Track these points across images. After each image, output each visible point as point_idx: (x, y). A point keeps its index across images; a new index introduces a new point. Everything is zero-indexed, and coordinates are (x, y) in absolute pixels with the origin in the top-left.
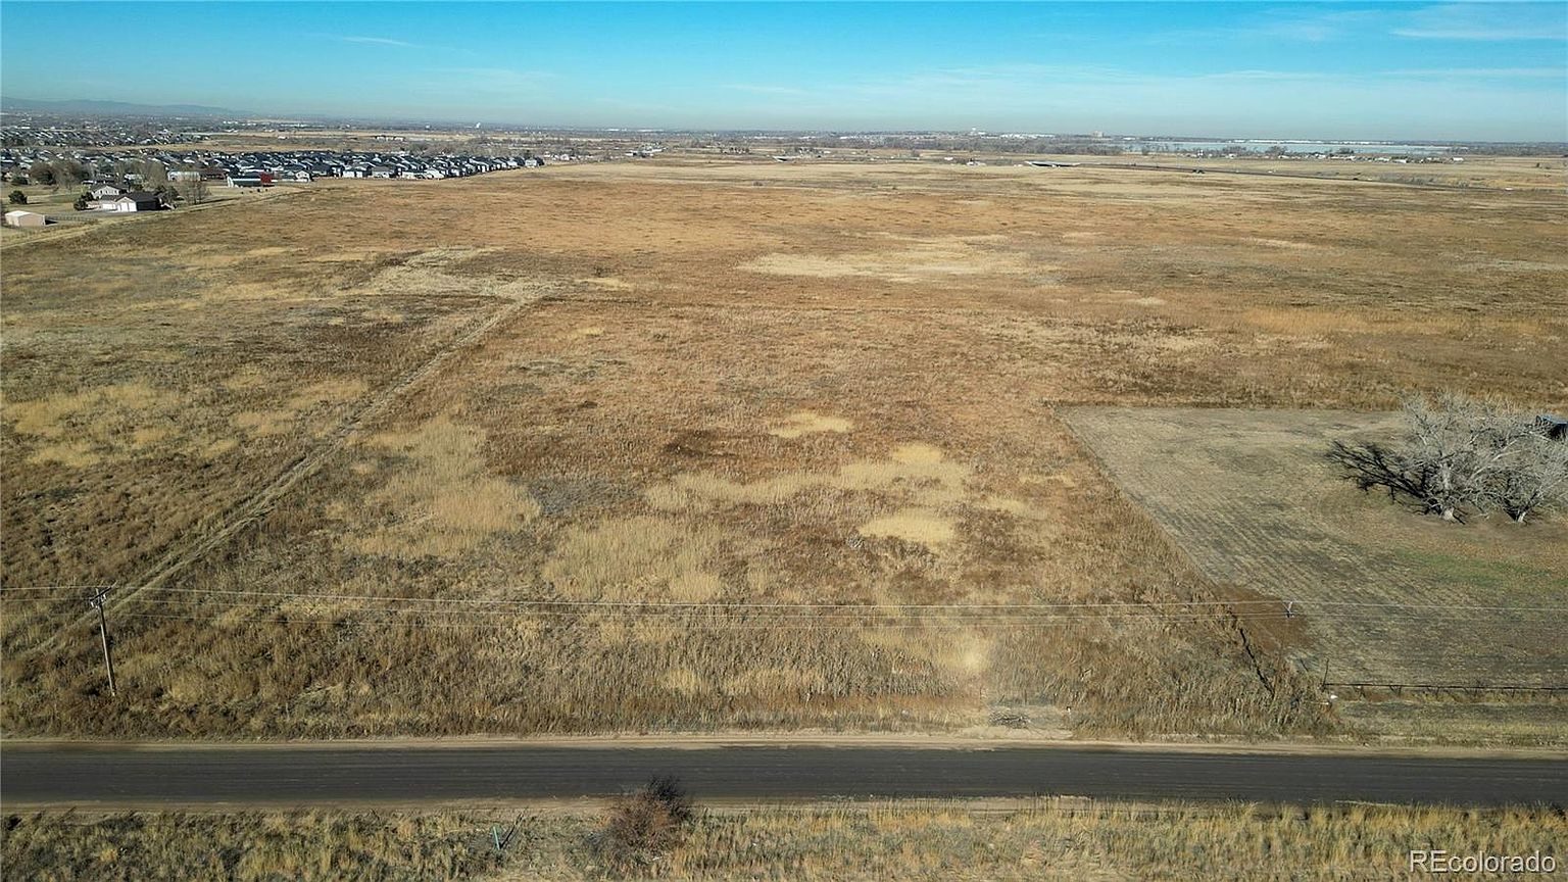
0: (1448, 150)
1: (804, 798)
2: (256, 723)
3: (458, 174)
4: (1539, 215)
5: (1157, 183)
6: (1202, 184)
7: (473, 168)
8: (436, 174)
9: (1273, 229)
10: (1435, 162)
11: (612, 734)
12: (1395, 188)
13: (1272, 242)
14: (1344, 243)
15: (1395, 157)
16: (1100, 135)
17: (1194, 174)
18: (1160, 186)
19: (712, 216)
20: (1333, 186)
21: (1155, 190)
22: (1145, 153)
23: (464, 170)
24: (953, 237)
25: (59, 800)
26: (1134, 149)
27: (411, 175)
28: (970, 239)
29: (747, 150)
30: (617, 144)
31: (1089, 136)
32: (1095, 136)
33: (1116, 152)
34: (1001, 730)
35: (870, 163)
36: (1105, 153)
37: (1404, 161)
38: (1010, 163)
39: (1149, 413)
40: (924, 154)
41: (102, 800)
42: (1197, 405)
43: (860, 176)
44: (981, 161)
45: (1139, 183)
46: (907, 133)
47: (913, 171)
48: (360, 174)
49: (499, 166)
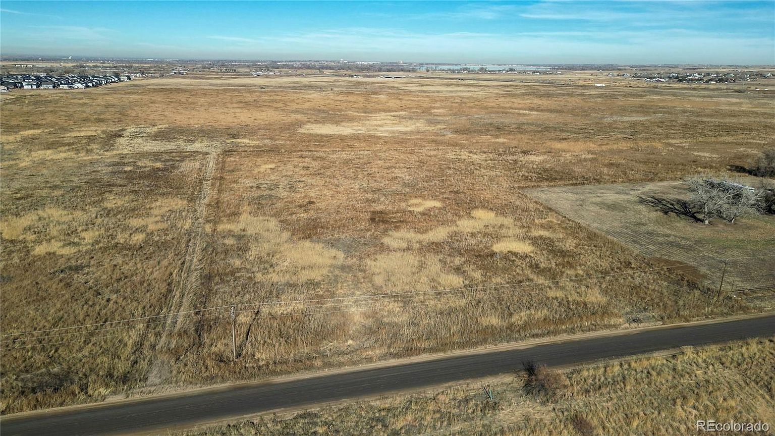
0: (551, 68)
1: (589, 362)
2: (318, 363)
3: (91, 86)
4: (612, 96)
5: (450, 85)
6: (468, 85)
7: (98, 82)
8: (80, 86)
9: (516, 105)
10: (551, 74)
11: (483, 347)
12: (547, 86)
13: (521, 111)
14: (551, 111)
15: (534, 72)
16: (402, 62)
17: (459, 81)
18: (451, 86)
19: (256, 105)
20: (522, 85)
21: (450, 89)
22: (428, 71)
23: (94, 83)
24: (383, 114)
25: (264, 411)
26: (421, 69)
27: (66, 87)
28: (392, 114)
29: (235, 70)
30: (161, 67)
31: (397, 63)
32: (399, 63)
33: (414, 70)
34: (634, 325)
35: (303, 76)
36: (409, 71)
37: (538, 74)
38: (373, 76)
39: (557, 189)
40: (326, 72)
41: (284, 407)
42: (572, 185)
43: (308, 83)
44: (360, 76)
45: (441, 85)
46: (309, 61)
47: (332, 81)
48: (34, 87)
49: (111, 81)
